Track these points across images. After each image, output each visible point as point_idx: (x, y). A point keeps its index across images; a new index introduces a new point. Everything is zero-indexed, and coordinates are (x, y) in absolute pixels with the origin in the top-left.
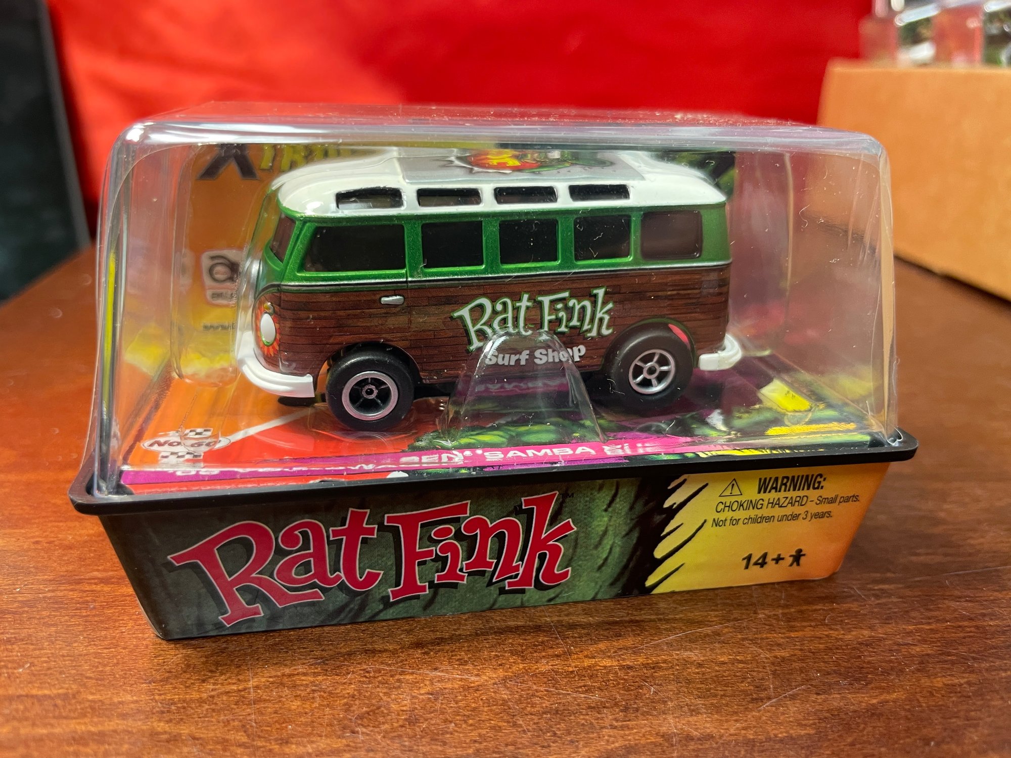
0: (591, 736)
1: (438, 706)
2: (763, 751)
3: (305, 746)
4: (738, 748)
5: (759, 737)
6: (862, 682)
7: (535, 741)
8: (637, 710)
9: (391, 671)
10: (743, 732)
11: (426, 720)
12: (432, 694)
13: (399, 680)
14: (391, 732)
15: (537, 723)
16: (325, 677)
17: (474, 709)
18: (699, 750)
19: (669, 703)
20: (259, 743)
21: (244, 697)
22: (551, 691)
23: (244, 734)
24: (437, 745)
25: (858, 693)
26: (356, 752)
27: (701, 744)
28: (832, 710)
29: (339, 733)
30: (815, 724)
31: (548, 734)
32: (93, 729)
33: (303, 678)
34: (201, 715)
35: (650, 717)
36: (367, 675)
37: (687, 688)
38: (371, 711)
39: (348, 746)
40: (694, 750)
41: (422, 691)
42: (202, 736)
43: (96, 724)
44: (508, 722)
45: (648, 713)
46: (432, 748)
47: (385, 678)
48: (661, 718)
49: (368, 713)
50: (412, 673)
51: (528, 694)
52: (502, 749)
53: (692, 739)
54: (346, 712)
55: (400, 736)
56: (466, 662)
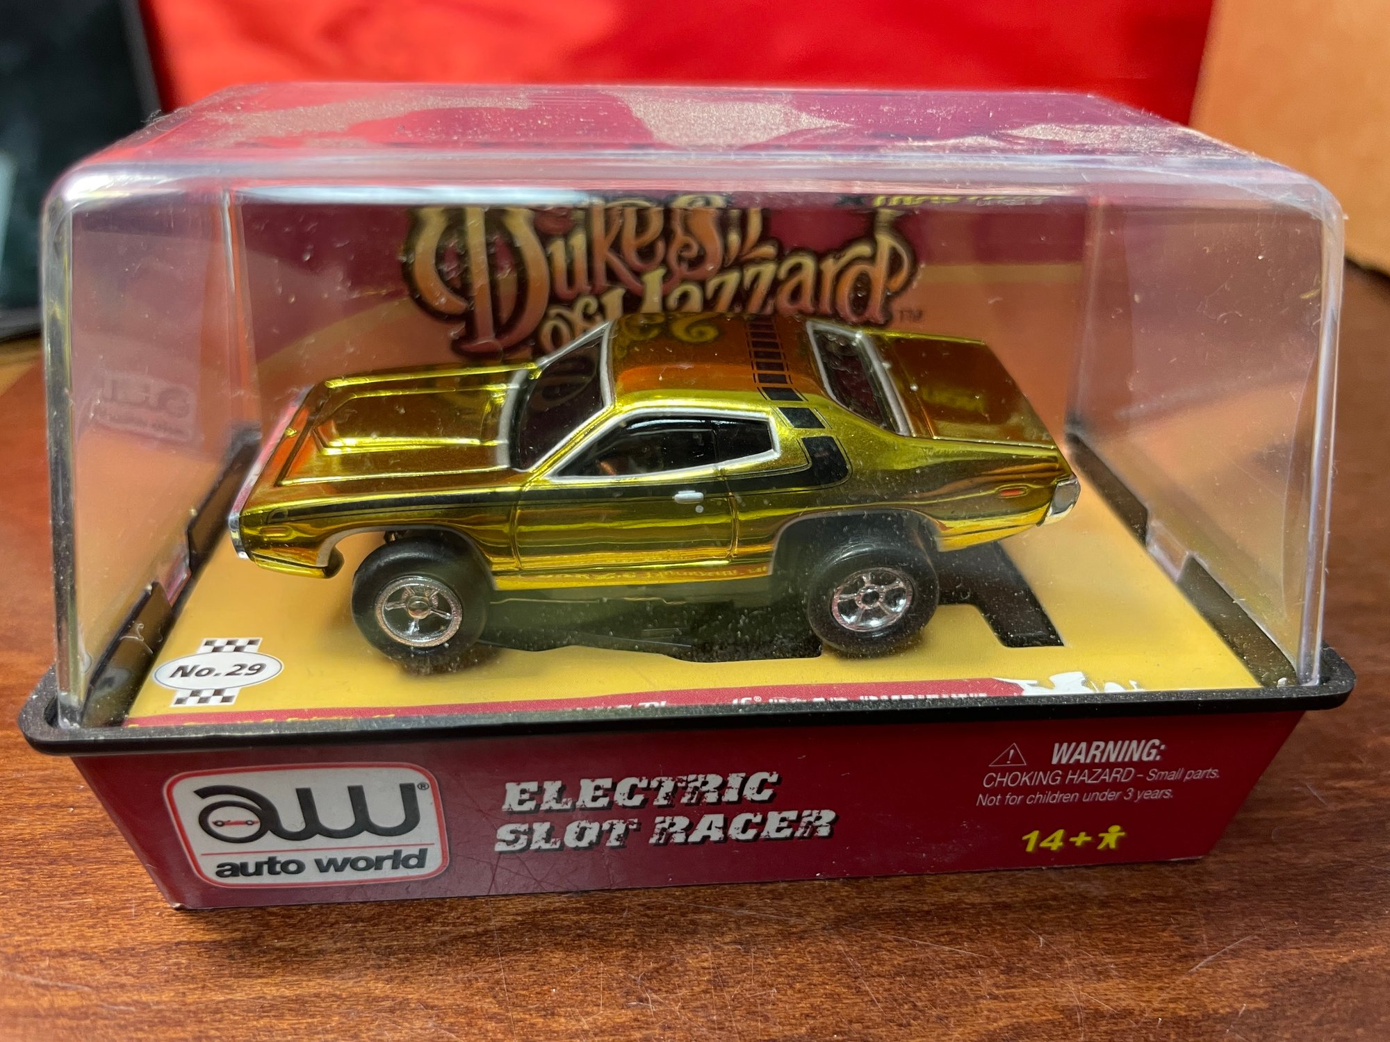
0: (964, 1010)
1: (751, 962)
2: (1199, 1035)
3: (579, 1021)
4: (1166, 1030)
5: (1194, 1014)
6: (1328, 931)
7: (889, 1016)
8: (1023, 971)
10: (1171, 1005)
11: (738, 983)
12: (741, 944)
13: (693, 922)
14: (692, 1001)
15: (889, 990)
17: (801, 967)
18: (1113, 1033)
19: (1067, 962)
20: (515, 1015)
21: (486, 945)
22: (902, 941)
23: (494, 1001)
24: (757, 1021)
25: (1321, 947)
26: (647, 1029)
27: (1116, 1024)
28: (1289, 972)
29: (622, 1001)
30: (1265, 994)
31: (906, 1007)
32: (287, 993)
33: (562, 916)
34: (432, 972)
35: (1043, 982)
37: (1089, 938)
38: (661, 968)
39: (636, 1020)
40: (1106, 1032)
41: (727, 939)
42: (436, 1002)
43: (291, 984)
44: (849, 987)
45: (1039, 977)
46: (749, 1026)
47: (674, 917)
48: (1058, 985)
49: (657, 970)
50: (709, 912)
51: (872, 945)
52: (846, 1027)
53: (1103, 1017)
54: (626, 969)
55: (704, 1007)
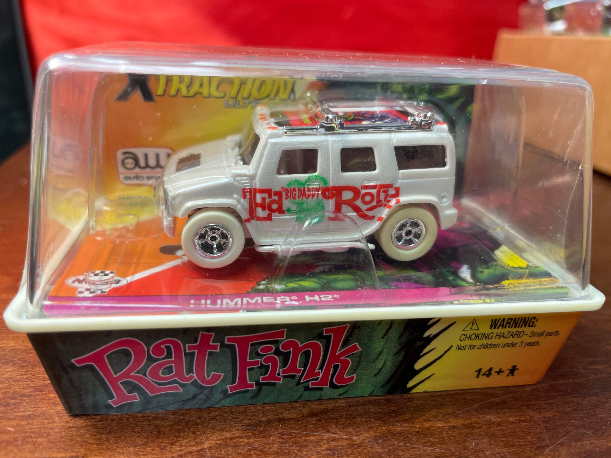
9: (298, 433)
16: (255, 439)
36: (283, 437)
56: (347, 426)
